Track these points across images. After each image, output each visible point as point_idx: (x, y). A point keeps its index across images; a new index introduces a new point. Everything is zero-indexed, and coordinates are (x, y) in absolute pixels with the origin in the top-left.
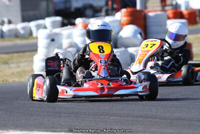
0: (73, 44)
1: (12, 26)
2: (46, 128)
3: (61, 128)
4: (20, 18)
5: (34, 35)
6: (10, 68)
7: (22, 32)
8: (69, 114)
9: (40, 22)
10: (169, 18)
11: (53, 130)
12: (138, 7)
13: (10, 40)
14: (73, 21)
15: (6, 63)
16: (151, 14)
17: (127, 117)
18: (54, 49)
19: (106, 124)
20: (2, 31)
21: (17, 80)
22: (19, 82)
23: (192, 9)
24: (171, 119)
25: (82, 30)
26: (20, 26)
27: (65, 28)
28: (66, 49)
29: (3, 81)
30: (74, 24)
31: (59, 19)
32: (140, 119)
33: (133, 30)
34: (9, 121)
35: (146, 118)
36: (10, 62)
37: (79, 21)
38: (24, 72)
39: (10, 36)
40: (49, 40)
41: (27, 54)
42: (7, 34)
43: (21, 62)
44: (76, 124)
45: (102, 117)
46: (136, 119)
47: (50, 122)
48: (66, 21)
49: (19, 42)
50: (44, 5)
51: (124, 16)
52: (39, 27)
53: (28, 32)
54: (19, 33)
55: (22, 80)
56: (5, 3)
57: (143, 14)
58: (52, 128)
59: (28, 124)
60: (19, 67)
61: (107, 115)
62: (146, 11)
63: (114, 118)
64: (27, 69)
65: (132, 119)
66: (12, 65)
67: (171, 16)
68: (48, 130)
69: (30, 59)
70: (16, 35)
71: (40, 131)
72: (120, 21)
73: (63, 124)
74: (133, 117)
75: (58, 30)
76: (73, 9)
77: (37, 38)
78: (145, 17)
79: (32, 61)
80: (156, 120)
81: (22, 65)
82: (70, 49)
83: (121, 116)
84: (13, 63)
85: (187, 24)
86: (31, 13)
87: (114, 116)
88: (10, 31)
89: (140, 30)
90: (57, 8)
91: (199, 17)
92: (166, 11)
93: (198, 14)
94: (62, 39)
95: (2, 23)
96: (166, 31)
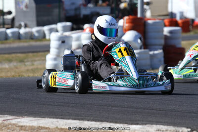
0: (81, 46)
1: (28, 30)
2: (56, 116)
3: (69, 116)
4: (35, 23)
5: (47, 37)
6: (25, 65)
7: (36, 34)
8: (77, 104)
9: (53, 26)
10: (165, 26)
11: (63, 117)
12: (139, 15)
13: (26, 42)
14: (81, 26)
15: (22, 61)
16: (150, 22)
17: (127, 108)
18: (65, 49)
19: (108, 114)
20: (19, 33)
21: (31, 75)
22: (33, 77)
23: (186, 18)
24: (166, 111)
25: (88, 34)
26: (35, 30)
27: (75, 32)
29: (19, 76)
30: (82, 29)
31: (69, 24)
32: (139, 110)
33: (134, 35)
34: (24, 109)
35: (144, 109)
37: (86, 26)
38: (37, 69)
39: (26, 38)
40: (60, 42)
41: (41, 54)
42: (24, 35)
43: (35, 61)
44: (83, 113)
45: (105, 107)
46: (135, 110)
47: (60, 111)
48: (75, 26)
49: (33, 43)
50: (56, 11)
51: (127, 23)
52: (51, 31)
53: (42, 35)
54: (34, 35)
55: (36, 75)
56: (22, 9)
57: (143, 21)
58: (61, 116)
59: (41, 112)
60: (33, 65)
61: (110, 106)
62: (145, 19)
64: (40, 67)
65: (131, 109)
66: (27, 64)
67: (167, 24)
69: (43, 58)
70: (31, 37)
71: (50, 118)
72: (123, 27)
73: (71, 112)
74: (132, 108)
75: (67, 34)
76: (82, 16)
77: (49, 40)
78: (145, 24)
79: (45, 60)
81: (36, 63)
82: (78, 51)
83: (122, 107)
84: (28, 61)
85: (181, 31)
86: (45, 18)
87: (116, 107)
88: (26, 33)
89: (140, 35)
90: (68, 15)
91: (192, 26)
92: (163, 20)
93: (191, 23)
94: (71, 41)
95: (20, 27)
96: (164, 37)
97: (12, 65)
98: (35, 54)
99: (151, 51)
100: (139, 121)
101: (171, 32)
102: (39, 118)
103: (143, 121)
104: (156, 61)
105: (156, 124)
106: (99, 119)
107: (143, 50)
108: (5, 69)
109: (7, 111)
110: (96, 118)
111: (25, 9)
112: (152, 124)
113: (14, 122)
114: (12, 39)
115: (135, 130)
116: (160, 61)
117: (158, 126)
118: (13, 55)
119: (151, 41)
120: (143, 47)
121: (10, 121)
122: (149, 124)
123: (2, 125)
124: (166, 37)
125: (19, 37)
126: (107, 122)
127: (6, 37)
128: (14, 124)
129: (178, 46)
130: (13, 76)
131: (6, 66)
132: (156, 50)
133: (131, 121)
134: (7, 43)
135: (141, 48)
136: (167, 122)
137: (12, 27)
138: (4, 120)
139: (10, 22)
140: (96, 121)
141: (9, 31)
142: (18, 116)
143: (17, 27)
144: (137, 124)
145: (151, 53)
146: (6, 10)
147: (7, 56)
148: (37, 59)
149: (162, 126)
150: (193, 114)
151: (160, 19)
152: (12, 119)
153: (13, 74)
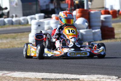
0: (50, 28)
1: (17, 19)
2: (35, 70)
3: (43, 71)
4: (22, 14)
5: (30, 23)
6: (16, 40)
7: (23, 21)
8: (48, 63)
9: (33, 16)
10: (102, 14)
11: (39, 71)
13: (17, 26)
14: (50, 16)
15: (14, 38)
16: (92, 12)
17: (79, 65)
19: (67, 69)
20: (12, 21)
21: (20, 46)
23: (114, 10)
24: (102, 66)
25: (55, 20)
26: (22, 19)
27: (46, 19)
28: (46, 30)
29: (12, 47)
30: (51, 17)
31: (43, 14)
32: (86, 66)
33: (83, 20)
34: (15, 67)
35: (89, 65)
36: (16, 37)
37: (53, 16)
38: (24, 42)
39: (16, 24)
40: (37, 26)
41: (25, 33)
42: (15, 22)
43: (22, 38)
44: (52, 68)
45: (65, 65)
46: (84, 66)
47: (37, 67)
48: (46, 16)
49: (21, 27)
50: (35, 7)
51: (78, 13)
52: (32, 19)
53: (26, 21)
54: (21, 22)
56: (14, 6)
57: (88, 12)
58: (38, 70)
59: (26, 68)
60: (21, 40)
61: (68, 64)
62: (90, 10)
63: (72, 65)
65: (81, 66)
66: (17, 39)
67: (103, 13)
68: (36, 71)
70: (20, 23)
71: (32, 72)
72: (76, 15)
73: (44, 68)
75: (42, 20)
76: (50, 9)
77: (31, 25)
78: (89, 14)
79: (28, 37)
80: (94, 66)
82: (49, 31)
83: (76, 64)
84: (18, 38)
85: (111, 17)
86: (28, 11)
87: (72, 64)
88: (16, 21)
89: (86, 20)
90: (42, 9)
91: (118, 14)
92: (100, 11)
93: (117, 12)
94: (44, 25)
95: (12, 17)
96: (101, 21)
97: (8, 40)
98: (22, 33)
99: (93, 30)
100: (86, 72)
101: (105, 18)
102: (24, 72)
103: (88, 73)
104: (96, 36)
105: (97, 74)
106: (62, 72)
107: (88, 30)
108: (4, 43)
109: (5, 69)
110: (60, 72)
111: (15, 6)
112: (94, 74)
113: (9, 75)
114: (8, 25)
115: (84, 78)
116: (99, 36)
117: (98, 75)
118: (9, 35)
119: (93, 24)
120: (88, 28)
121: (7, 74)
122: (92, 74)
123: (2, 77)
124: (102, 22)
125: (12, 23)
126: (67, 73)
127: (4, 24)
128: (9, 76)
129: (110, 26)
130: (9, 47)
131: (5, 41)
132: (96, 29)
133: (81, 72)
134: (5, 27)
135: (87, 28)
136: (103, 73)
137: (8, 17)
138: (3, 74)
139: (6, 14)
140: (59, 73)
141: (6, 20)
142: (12, 71)
143: (11, 17)
144: (85, 74)
145: (93, 31)
146: (4, 7)
147: (5, 35)
148: (23, 36)
149: (100, 75)
150: (119, 68)
151: (98, 10)
152: (8, 73)
153: (9, 46)
